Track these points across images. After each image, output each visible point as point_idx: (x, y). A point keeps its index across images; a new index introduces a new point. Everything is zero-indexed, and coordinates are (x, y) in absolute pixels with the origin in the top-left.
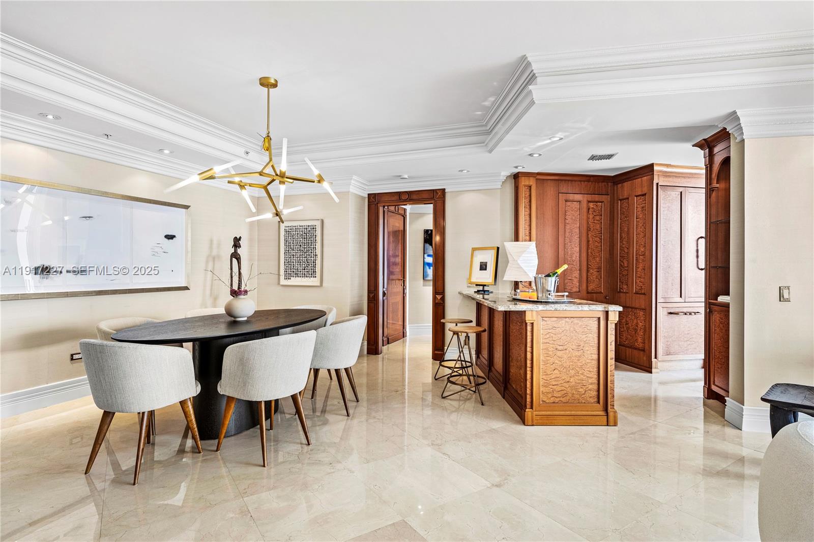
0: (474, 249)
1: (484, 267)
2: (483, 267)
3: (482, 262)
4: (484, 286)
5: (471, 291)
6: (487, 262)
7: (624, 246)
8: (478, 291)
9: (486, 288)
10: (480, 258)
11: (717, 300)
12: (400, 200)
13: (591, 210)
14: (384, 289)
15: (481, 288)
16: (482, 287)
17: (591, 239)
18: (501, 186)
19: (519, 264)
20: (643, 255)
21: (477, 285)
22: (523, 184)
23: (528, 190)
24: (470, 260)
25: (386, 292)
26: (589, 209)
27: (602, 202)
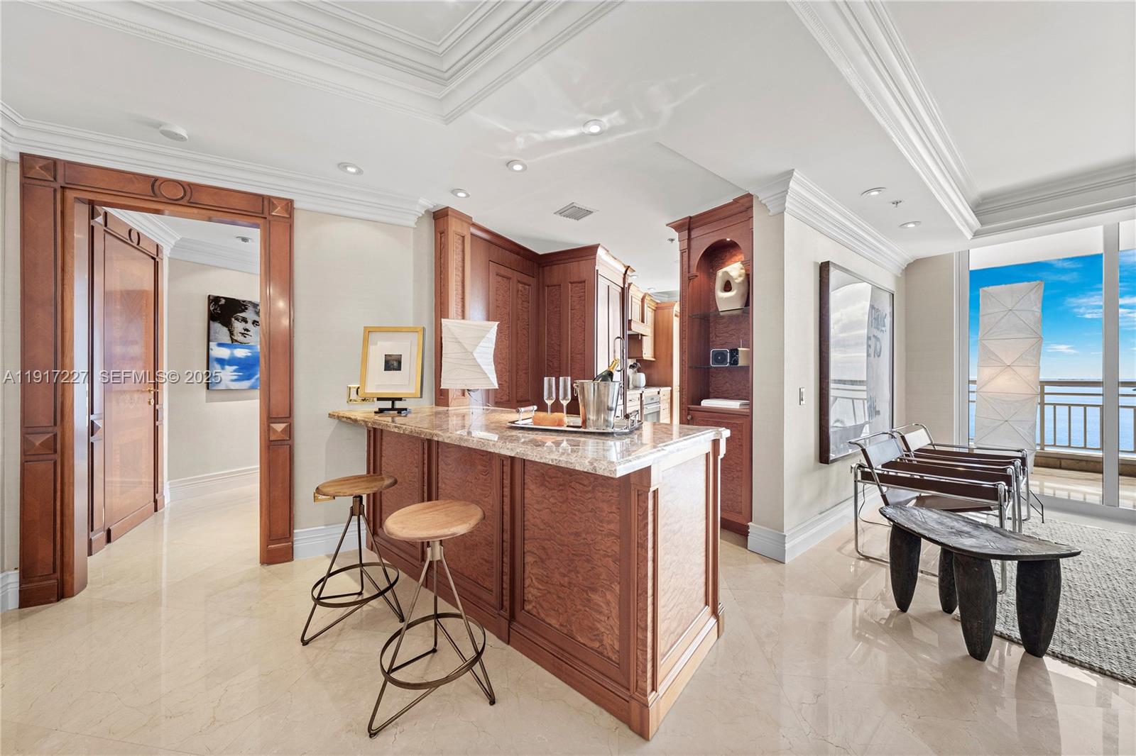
0: (369, 331)
1: (395, 364)
2: (393, 364)
3: (390, 355)
4: (393, 400)
5: (364, 412)
6: (401, 355)
7: (553, 342)
8: (381, 411)
9: (398, 405)
10: (382, 348)
11: (700, 405)
12: (155, 195)
13: (520, 293)
14: (92, 417)
15: (388, 405)
16: (391, 402)
17: (520, 332)
18: (416, 224)
19: (475, 359)
20: (581, 354)
21: (379, 399)
22: (454, 228)
23: (460, 242)
24: (360, 351)
25: (98, 423)
26: (518, 291)
27: (529, 285)
